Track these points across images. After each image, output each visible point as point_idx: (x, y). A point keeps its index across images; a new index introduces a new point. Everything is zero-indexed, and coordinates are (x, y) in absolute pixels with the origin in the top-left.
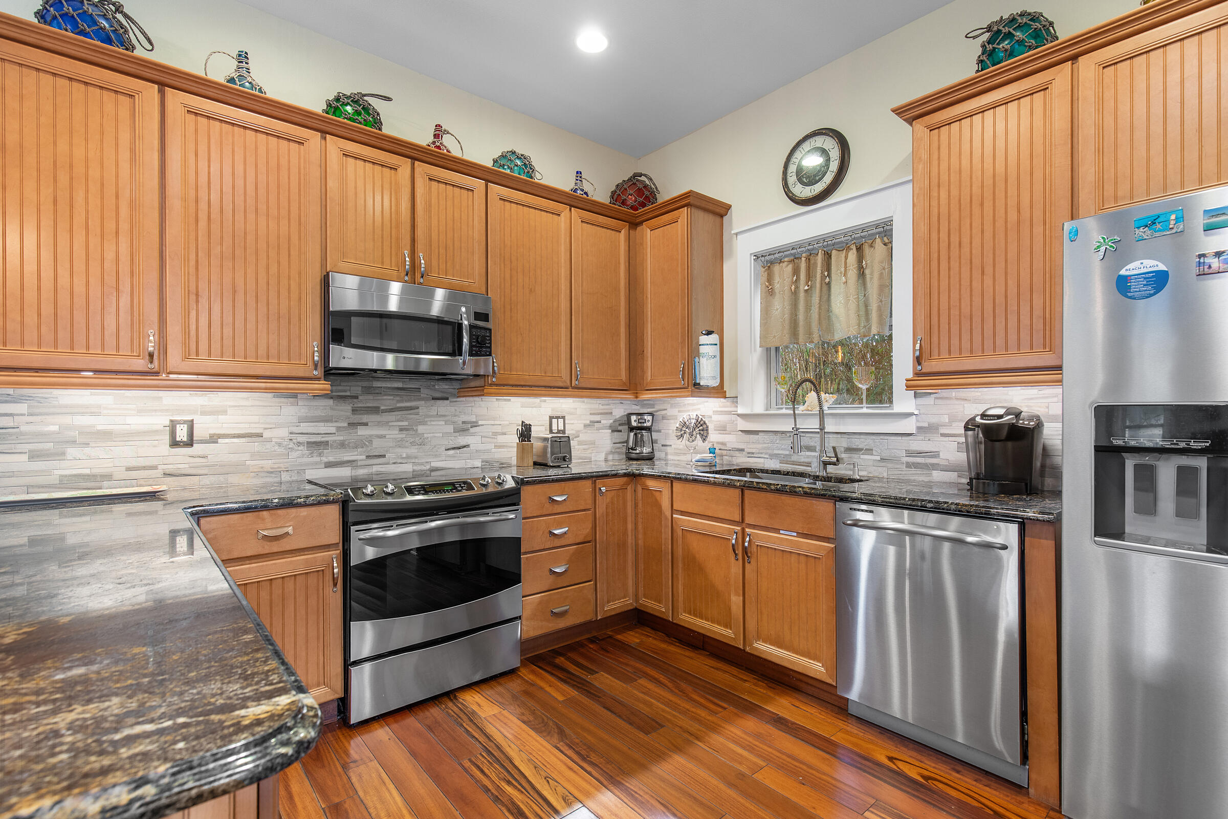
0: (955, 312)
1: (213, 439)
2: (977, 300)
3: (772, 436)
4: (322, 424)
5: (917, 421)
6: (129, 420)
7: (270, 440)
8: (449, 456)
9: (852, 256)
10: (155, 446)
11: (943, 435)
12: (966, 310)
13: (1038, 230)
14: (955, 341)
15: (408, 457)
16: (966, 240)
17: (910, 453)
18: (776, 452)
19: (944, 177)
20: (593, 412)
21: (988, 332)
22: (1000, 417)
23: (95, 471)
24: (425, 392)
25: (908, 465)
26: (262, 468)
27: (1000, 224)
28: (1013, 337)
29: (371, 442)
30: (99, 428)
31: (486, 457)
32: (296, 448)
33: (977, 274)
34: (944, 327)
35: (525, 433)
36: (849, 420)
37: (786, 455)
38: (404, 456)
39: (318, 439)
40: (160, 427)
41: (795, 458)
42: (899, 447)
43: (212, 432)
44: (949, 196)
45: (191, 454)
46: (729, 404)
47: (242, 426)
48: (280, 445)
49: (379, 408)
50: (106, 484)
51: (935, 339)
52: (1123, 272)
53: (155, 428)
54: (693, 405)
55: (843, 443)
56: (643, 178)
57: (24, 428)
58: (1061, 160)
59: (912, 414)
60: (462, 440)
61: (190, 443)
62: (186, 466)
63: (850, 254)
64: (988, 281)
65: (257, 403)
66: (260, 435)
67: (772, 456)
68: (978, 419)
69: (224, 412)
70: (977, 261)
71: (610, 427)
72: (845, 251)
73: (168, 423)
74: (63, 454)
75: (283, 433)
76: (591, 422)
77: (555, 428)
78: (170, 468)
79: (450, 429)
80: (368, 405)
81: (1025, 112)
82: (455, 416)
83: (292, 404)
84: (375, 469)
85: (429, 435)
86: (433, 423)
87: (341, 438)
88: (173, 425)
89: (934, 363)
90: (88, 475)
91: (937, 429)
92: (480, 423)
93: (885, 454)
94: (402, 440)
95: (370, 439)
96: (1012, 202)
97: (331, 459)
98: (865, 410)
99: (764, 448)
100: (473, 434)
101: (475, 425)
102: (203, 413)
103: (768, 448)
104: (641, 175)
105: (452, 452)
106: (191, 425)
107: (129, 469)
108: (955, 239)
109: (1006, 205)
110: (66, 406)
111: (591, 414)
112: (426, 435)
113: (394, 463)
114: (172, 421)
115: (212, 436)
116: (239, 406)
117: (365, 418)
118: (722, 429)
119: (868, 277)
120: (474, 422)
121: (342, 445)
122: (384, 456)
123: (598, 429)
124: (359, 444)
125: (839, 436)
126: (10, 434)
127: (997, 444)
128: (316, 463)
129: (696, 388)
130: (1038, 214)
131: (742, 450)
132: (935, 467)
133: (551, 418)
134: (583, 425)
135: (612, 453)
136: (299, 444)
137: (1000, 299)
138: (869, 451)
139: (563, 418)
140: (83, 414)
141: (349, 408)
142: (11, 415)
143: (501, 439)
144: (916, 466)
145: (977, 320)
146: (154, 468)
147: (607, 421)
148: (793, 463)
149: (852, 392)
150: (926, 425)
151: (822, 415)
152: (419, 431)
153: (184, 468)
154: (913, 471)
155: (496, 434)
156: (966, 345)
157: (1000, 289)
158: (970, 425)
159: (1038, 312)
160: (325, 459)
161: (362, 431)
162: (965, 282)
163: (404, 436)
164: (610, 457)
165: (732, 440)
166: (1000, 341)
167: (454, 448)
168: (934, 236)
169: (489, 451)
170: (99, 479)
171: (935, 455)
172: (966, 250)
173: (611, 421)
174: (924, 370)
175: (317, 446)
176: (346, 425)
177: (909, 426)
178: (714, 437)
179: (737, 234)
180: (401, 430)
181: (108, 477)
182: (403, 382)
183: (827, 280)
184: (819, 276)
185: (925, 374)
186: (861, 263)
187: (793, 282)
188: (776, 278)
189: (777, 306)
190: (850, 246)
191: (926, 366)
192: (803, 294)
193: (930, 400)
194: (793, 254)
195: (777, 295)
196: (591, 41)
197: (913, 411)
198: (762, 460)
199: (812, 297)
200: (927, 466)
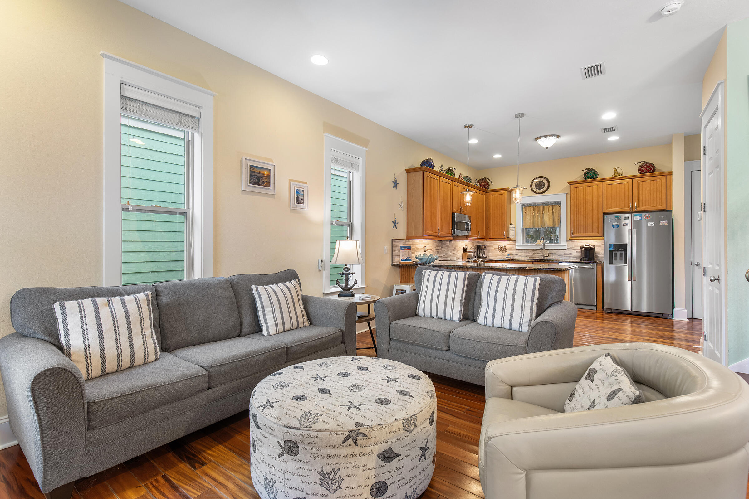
0: (580, 225)
2: (584, 223)
3: (526, 251)
5: (567, 247)
6: (420, 246)
9: (551, 208)
11: (573, 250)
12: (582, 225)
13: (596, 211)
14: (580, 231)
16: (582, 211)
17: (565, 254)
18: (528, 255)
19: (578, 198)
21: (587, 229)
22: (589, 246)
25: (565, 257)
27: (589, 209)
28: (591, 231)
32: (435, 253)
33: (584, 218)
34: (578, 228)
35: (465, 250)
36: (551, 247)
41: (534, 256)
42: (563, 253)
46: (512, 242)
47: (430, 247)
51: (576, 230)
52: (613, 224)
54: (500, 242)
55: (549, 252)
56: (487, 179)
58: (600, 200)
63: (550, 207)
64: (587, 219)
65: (432, 242)
67: (527, 256)
68: (584, 246)
69: (429, 244)
70: (584, 215)
72: (548, 206)
79: (452, 249)
81: (594, 189)
88: (424, 247)
89: (575, 235)
91: (572, 248)
93: (558, 254)
98: (554, 244)
99: (524, 254)
103: (526, 254)
108: (580, 210)
110: (415, 243)
115: (428, 250)
118: (510, 249)
119: (554, 213)
125: (547, 250)
127: (588, 251)
129: (507, 238)
130: (596, 208)
131: (517, 255)
132: (571, 257)
137: (589, 223)
138: (555, 254)
144: (567, 257)
145: (584, 227)
147: (473, 247)
149: (551, 241)
150: (569, 247)
151: (544, 246)
156: (582, 232)
157: (589, 222)
158: (581, 248)
159: (596, 226)
162: (582, 219)
165: (513, 252)
166: (589, 231)
171: (572, 254)
172: (582, 213)
177: (565, 248)
178: (508, 251)
179: (515, 198)
184: (542, 212)
185: (573, 237)
186: (553, 210)
187: (533, 212)
188: (528, 210)
189: (528, 218)
190: (549, 206)
191: (574, 235)
192: (537, 216)
193: (570, 242)
194: (534, 205)
195: (528, 215)
196: (497, 156)
197: (566, 244)
198: (524, 257)
199: (539, 216)
200: (569, 257)
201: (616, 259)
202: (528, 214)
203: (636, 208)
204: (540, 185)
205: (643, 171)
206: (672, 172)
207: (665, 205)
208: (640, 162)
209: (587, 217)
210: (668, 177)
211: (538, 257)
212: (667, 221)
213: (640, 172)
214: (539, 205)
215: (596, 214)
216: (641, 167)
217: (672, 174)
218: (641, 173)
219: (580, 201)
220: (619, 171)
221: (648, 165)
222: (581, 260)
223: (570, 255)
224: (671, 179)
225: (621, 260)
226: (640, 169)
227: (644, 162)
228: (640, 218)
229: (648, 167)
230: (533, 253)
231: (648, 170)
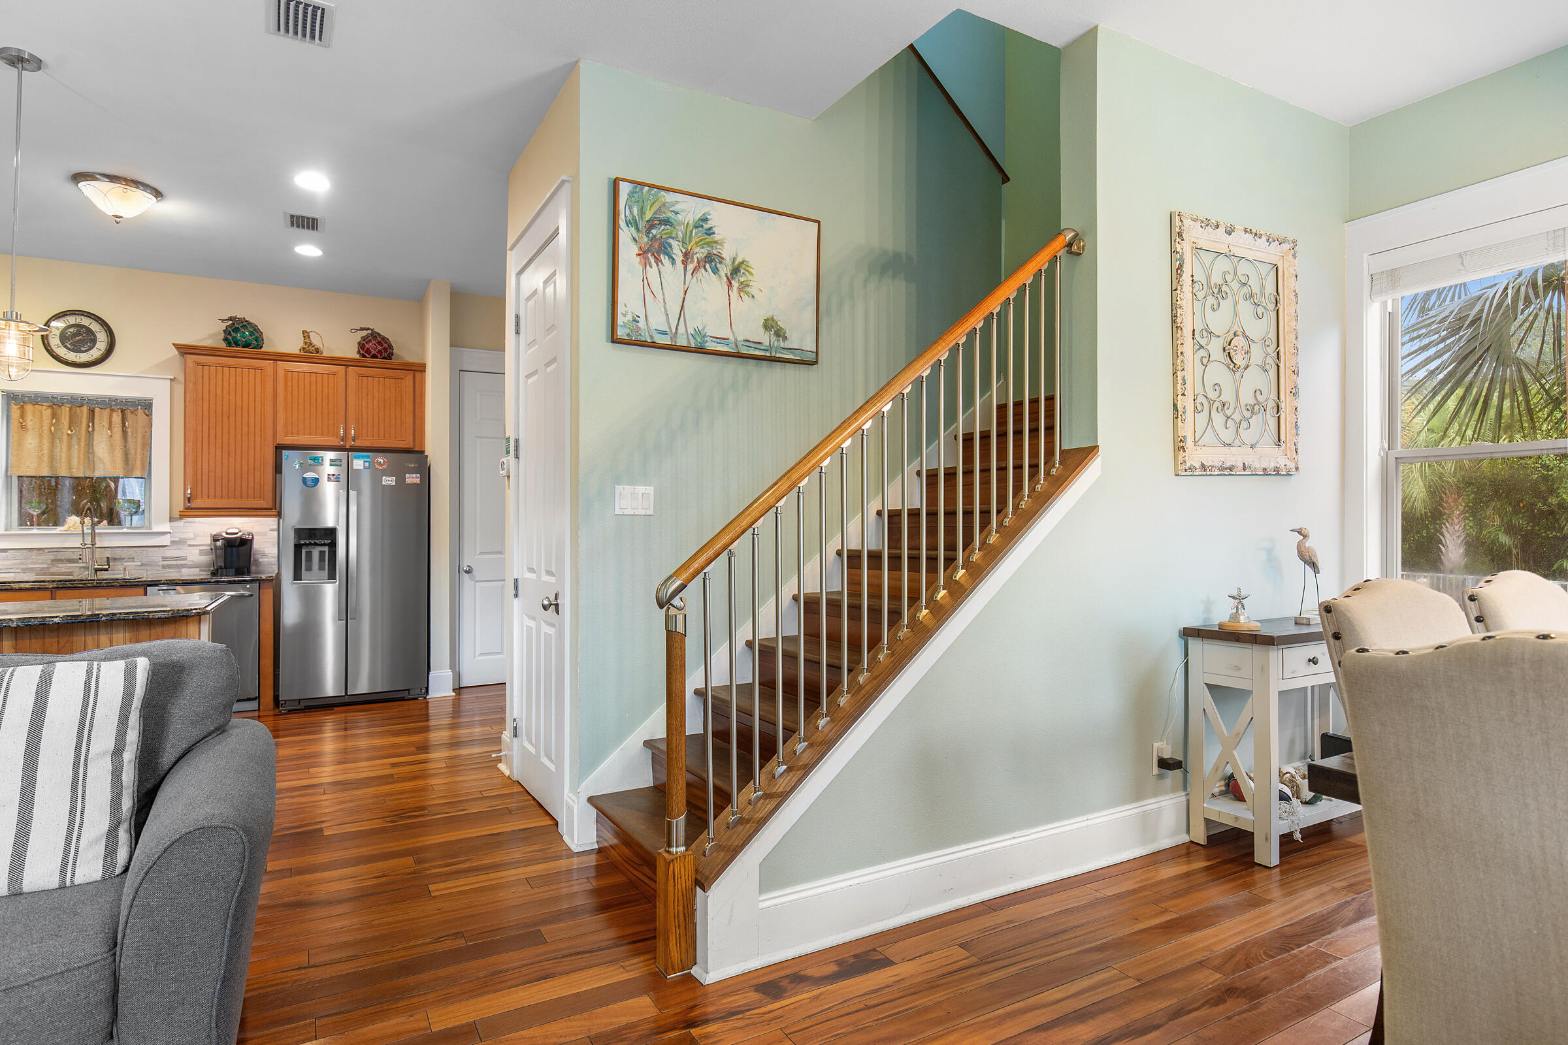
0: (212, 474)
2: (225, 469)
5: (171, 537)
9: (117, 418)
11: (189, 546)
12: (219, 476)
13: (258, 439)
14: (212, 491)
16: (219, 435)
17: (165, 559)
19: (206, 395)
22: (237, 534)
25: (164, 567)
28: (244, 492)
33: (225, 455)
34: (205, 481)
36: (115, 538)
37: (44, 568)
41: (54, 570)
42: (157, 556)
44: (209, 408)
51: (199, 488)
52: (304, 476)
55: (108, 554)
58: (269, 408)
59: (170, 533)
63: (115, 415)
64: (232, 460)
68: (224, 534)
70: (225, 448)
72: (108, 411)
81: (251, 376)
89: (197, 502)
91: (186, 542)
93: (144, 561)
96: (245, 421)
98: (126, 530)
108: (213, 432)
109: (242, 422)
119: (130, 434)
125: (103, 550)
127: (234, 549)
130: (258, 431)
132: (183, 566)
137: (238, 471)
138: (132, 559)
144: (170, 566)
145: (225, 480)
148: (53, 574)
150: (177, 540)
151: (93, 535)
154: (168, 570)
156: (218, 493)
157: (238, 466)
158: (215, 539)
159: (257, 480)
162: (219, 458)
166: (238, 493)
168: (200, 427)
171: (185, 558)
172: (219, 440)
174: (192, 506)
177: (165, 540)
183: (90, 429)
184: (84, 425)
185: (192, 509)
186: (124, 424)
187: (52, 424)
188: (29, 417)
189: (31, 441)
190: (112, 410)
191: (194, 504)
192: (65, 437)
193: (181, 523)
194: (55, 402)
195: (30, 432)
197: (168, 530)
199: (75, 440)
200: (178, 566)
201: (309, 569)
202: (29, 427)
203: (354, 440)
204: (78, 339)
205: (368, 352)
206: (424, 365)
207: (411, 438)
208: (362, 329)
209: (232, 454)
210: (417, 376)
211: (71, 574)
212: (419, 475)
213: (361, 352)
214: (76, 402)
215: (257, 448)
216: (364, 340)
217: (425, 372)
218: (364, 356)
219: (212, 406)
220: (315, 340)
221: (378, 338)
222: (214, 574)
224: (423, 384)
225: (321, 568)
226: (361, 346)
227: (371, 329)
228: (367, 464)
229: (379, 342)
230: (54, 560)
231: (380, 352)
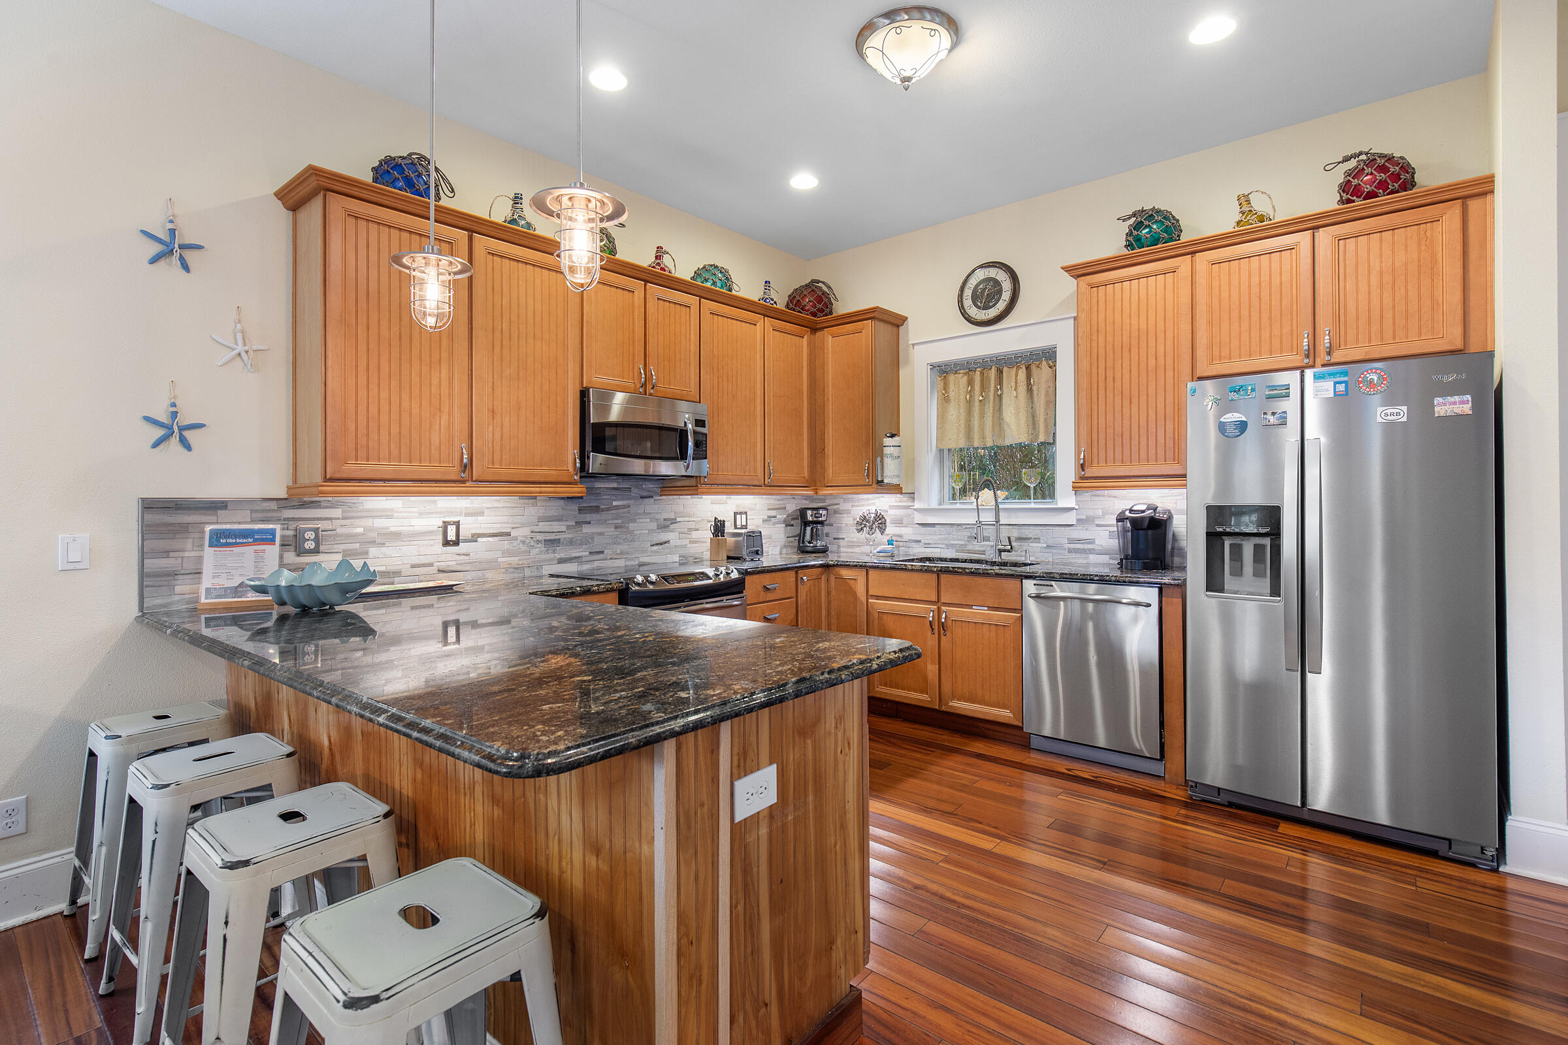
0: (1110, 431)
1: (474, 538)
2: (1126, 422)
3: (948, 528)
4: (555, 523)
5: (1077, 514)
6: (414, 522)
7: (516, 538)
8: (654, 552)
9: (1022, 374)
10: (431, 545)
11: (1098, 525)
12: (1118, 430)
13: (1170, 374)
14: (1110, 453)
15: (621, 553)
16: (1118, 376)
17: (1071, 541)
18: (952, 542)
19: (1102, 326)
20: (770, 507)
21: (1135, 448)
22: (1143, 512)
23: (390, 568)
24: (635, 492)
25: (1070, 551)
26: (510, 564)
27: (1143, 365)
28: (1152, 452)
29: (593, 539)
30: (392, 529)
31: (683, 552)
32: (536, 546)
33: (1126, 402)
34: (1102, 442)
35: (719, 528)
36: (1021, 514)
37: (962, 545)
38: (619, 552)
39: (553, 537)
40: (435, 528)
41: (969, 547)
42: (1062, 536)
43: (473, 532)
44: (1106, 341)
45: (458, 552)
46: (905, 499)
47: (495, 526)
48: (523, 542)
49: (599, 507)
50: (396, 580)
51: (1095, 450)
52: (1222, 420)
53: (432, 528)
54: (868, 499)
55: (1015, 533)
56: (820, 285)
57: (340, 530)
58: (1185, 327)
59: (1074, 509)
60: (663, 536)
61: (456, 543)
62: (454, 563)
63: (1020, 372)
65: (507, 505)
66: (508, 534)
67: (948, 546)
68: (1127, 513)
69: (481, 513)
70: (1126, 393)
71: (785, 521)
72: (1015, 368)
73: (441, 524)
74: (367, 553)
75: (525, 531)
76: (768, 517)
77: (738, 523)
78: (443, 565)
79: (654, 526)
80: (591, 505)
81: (1161, 285)
82: (659, 513)
83: (533, 505)
84: (596, 564)
85: (638, 532)
86: (641, 520)
87: (570, 536)
88: (446, 525)
89: (1094, 469)
90: (384, 572)
91: (1093, 520)
92: (678, 520)
93: (1050, 543)
94: (617, 537)
95: (592, 536)
96: (1152, 351)
97: (562, 555)
98: (1033, 506)
99: (941, 539)
100: (673, 531)
101: (674, 521)
102: (467, 515)
103: (945, 539)
104: (818, 282)
105: (655, 548)
106: (457, 524)
107: (413, 566)
108: (1110, 374)
109: (1147, 352)
110: (368, 511)
111: (768, 509)
112: (635, 532)
113: (611, 559)
114: (444, 522)
115: (473, 536)
116: (493, 508)
117: (588, 517)
118: (899, 522)
119: (1035, 392)
120: (673, 519)
121: (571, 542)
122: (602, 552)
123: (774, 524)
124: (586, 540)
125: (1011, 527)
126: (330, 536)
127: (1141, 532)
128: (551, 560)
129: (880, 486)
130: (1169, 362)
131: (919, 542)
132: (1091, 551)
133: (735, 514)
134: (761, 520)
135: (785, 546)
136: (538, 542)
137: (1143, 423)
138: (1037, 540)
139: (746, 513)
140: (380, 517)
141: (576, 507)
142: (330, 519)
143: (695, 535)
144: (1076, 551)
145: (1127, 438)
146: (431, 565)
147: (781, 516)
148: (969, 552)
149: (1022, 491)
150: (1084, 517)
151: (997, 510)
152: (630, 529)
153: (452, 565)
155: (690, 530)
156: (1118, 456)
157: (1143, 416)
158: (1121, 519)
159: (1169, 434)
160: (558, 556)
161: (586, 529)
162: (1118, 408)
163: (618, 533)
164: (784, 551)
165: (908, 532)
166: (1143, 455)
167: (657, 544)
168: (1094, 370)
169: (684, 546)
170: (391, 576)
171: (1092, 542)
172: (1118, 383)
173: (785, 516)
174: (1086, 475)
175: (552, 543)
176: (574, 524)
177: (1070, 518)
178: (891, 530)
179: (913, 345)
180: (616, 528)
181: (398, 573)
182: (618, 482)
183: (999, 392)
184: (992, 389)
185: (1088, 478)
186: (1029, 380)
187: (968, 392)
188: (952, 387)
189: (953, 414)
190: (1018, 368)
191: (1089, 472)
192: (979, 402)
193: (1086, 496)
194: (969, 367)
195: (953, 402)
196: (804, 181)
197: (1076, 505)
198: (938, 550)
199: (987, 405)
200: (1084, 551)
201: (1238, 572)
202: (952, 398)
203: (1329, 353)
204: (987, 294)
205: (1357, 192)
206: (1490, 180)
207: (1458, 331)
208: (1346, 159)
209: (1135, 400)
210: (1473, 205)
212: (1469, 397)
213: (1345, 196)
214: (987, 364)
215: (1169, 387)
216: (1349, 175)
217: (1492, 192)
218: (1349, 201)
219: (1110, 339)
220: (1260, 205)
221: (1380, 161)
223: (1082, 547)
224: (1487, 218)
226: (1345, 187)
227: (1367, 154)
228: (1341, 387)
229: (1383, 169)
230: (969, 537)
231: (1383, 185)
